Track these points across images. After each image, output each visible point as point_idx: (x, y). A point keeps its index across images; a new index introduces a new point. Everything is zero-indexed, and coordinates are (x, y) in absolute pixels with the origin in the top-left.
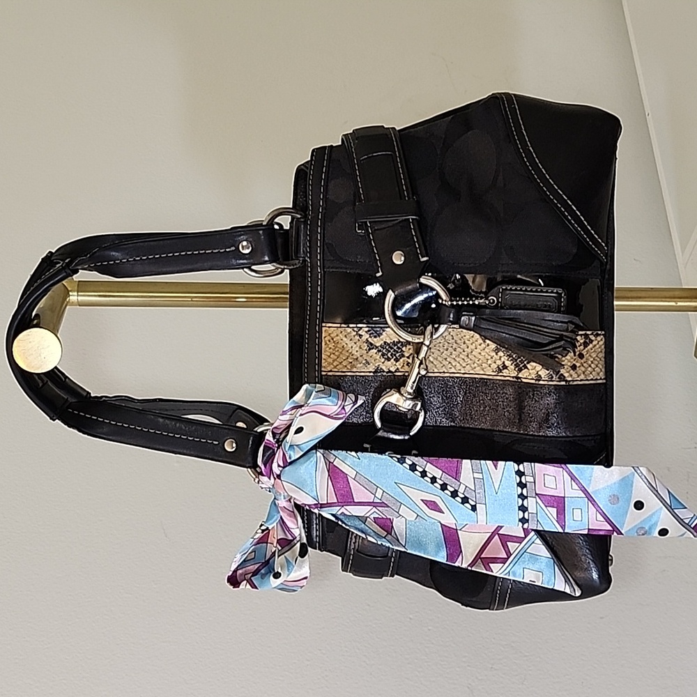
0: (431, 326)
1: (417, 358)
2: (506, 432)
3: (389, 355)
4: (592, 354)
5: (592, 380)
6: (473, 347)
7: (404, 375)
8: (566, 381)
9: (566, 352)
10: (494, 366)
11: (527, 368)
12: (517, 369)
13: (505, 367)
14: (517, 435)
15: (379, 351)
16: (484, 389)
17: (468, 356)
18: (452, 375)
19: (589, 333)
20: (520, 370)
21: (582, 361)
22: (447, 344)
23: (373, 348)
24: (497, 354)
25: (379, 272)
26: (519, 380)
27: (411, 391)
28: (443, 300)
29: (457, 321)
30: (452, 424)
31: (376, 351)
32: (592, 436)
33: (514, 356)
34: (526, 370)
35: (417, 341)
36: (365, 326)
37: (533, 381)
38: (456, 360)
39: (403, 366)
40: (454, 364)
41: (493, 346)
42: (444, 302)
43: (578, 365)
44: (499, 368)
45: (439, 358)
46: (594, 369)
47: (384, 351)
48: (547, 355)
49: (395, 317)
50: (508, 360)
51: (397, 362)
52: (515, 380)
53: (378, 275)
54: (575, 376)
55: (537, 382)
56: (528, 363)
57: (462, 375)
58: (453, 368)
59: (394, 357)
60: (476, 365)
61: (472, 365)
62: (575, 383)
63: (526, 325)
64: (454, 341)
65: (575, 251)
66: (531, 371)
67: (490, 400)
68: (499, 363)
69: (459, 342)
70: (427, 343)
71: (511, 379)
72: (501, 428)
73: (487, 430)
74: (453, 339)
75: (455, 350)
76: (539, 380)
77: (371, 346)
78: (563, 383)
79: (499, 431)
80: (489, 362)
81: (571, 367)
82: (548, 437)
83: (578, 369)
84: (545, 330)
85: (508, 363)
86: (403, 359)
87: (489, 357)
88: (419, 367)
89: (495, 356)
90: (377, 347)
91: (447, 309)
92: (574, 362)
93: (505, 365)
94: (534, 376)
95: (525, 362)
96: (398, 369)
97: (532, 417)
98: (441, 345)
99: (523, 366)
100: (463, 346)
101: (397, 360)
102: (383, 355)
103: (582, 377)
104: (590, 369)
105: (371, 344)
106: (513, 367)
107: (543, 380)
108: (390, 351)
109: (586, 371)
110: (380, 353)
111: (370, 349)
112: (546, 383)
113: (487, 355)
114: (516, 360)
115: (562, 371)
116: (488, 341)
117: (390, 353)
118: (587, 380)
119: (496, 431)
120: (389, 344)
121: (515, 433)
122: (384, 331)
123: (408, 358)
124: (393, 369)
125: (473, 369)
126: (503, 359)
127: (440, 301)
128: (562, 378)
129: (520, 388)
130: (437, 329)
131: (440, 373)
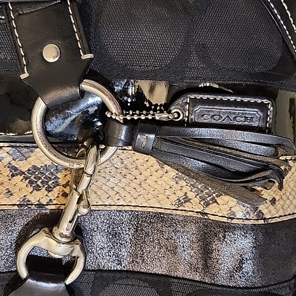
0: (95, 148)
1: (76, 190)
2: (186, 279)
3: (39, 183)
4: (290, 184)
5: (289, 214)
6: (147, 173)
7: (58, 209)
8: (265, 219)
9: (271, 184)
10: (174, 198)
11: (216, 202)
12: (202, 203)
13: (187, 200)
14: (201, 285)
15: (26, 178)
16: (159, 225)
17: (140, 184)
18: (120, 208)
19: (288, 158)
20: (207, 204)
21: (282, 193)
22: (114, 169)
23: (17, 175)
24: (177, 183)
25: (24, 73)
26: (206, 217)
27: (67, 233)
28: (112, 114)
29: (130, 141)
30: (119, 268)
31: (22, 177)
32: (286, 281)
33: (199, 187)
34: (215, 204)
35: (76, 166)
36: (6, 144)
37: (225, 220)
38: (125, 190)
39: (58, 197)
40: (123, 195)
41: (173, 173)
42: (114, 117)
43: (277, 198)
44: (180, 201)
45: (104, 187)
46: (291, 201)
47: (32, 178)
48: (245, 187)
49: (47, 134)
50: (191, 191)
51: (49, 191)
52: (200, 216)
53: (24, 76)
54: (274, 212)
55: (229, 221)
56: (217, 196)
57: (133, 209)
58: (122, 200)
59: (47, 186)
60: (150, 196)
61: (146, 196)
62: (274, 221)
63: (222, 149)
64: (123, 165)
65: (279, 55)
66: (221, 207)
67: (167, 239)
68: (180, 194)
69: (130, 166)
70: (90, 170)
71: (195, 215)
72: (180, 274)
73: (162, 275)
74: (122, 163)
75: (125, 176)
76: (232, 219)
77: (15, 171)
78: (262, 222)
79: (177, 278)
80: (168, 193)
81: (270, 201)
82: (240, 288)
83: (277, 203)
84: (246, 155)
85: (191, 195)
86: (58, 187)
87: (168, 187)
88: (78, 203)
89: (175, 185)
90: (24, 173)
91: (118, 125)
92: (274, 196)
93: (187, 197)
94: (225, 213)
95: (214, 195)
96: (50, 200)
97: (221, 264)
98: (107, 170)
99: (210, 200)
100: (135, 172)
101: (49, 190)
102: (31, 182)
103: (281, 213)
104: (288, 202)
105: (16, 169)
106: (197, 200)
107: (237, 219)
108: (40, 178)
109: (284, 204)
110: (27, 181)
111: (13, 176)
112: (240, 222)
113: (164, 184)
114: (202, 192)
115: (261, 207)
116: (167, 167)
117: (41, 181)
118: (285, 215)
119: (174, 277)
120: (39, 169)
121: (198, 281)
122: (32, 151)
123: (65, 186)
124: (44, 202)
125: (146, 202)
126: (184, 190)
127: (109, 116)
128: (260, 215)
129: (206, 226)
130: (103, 151)
131: (106, 205)
